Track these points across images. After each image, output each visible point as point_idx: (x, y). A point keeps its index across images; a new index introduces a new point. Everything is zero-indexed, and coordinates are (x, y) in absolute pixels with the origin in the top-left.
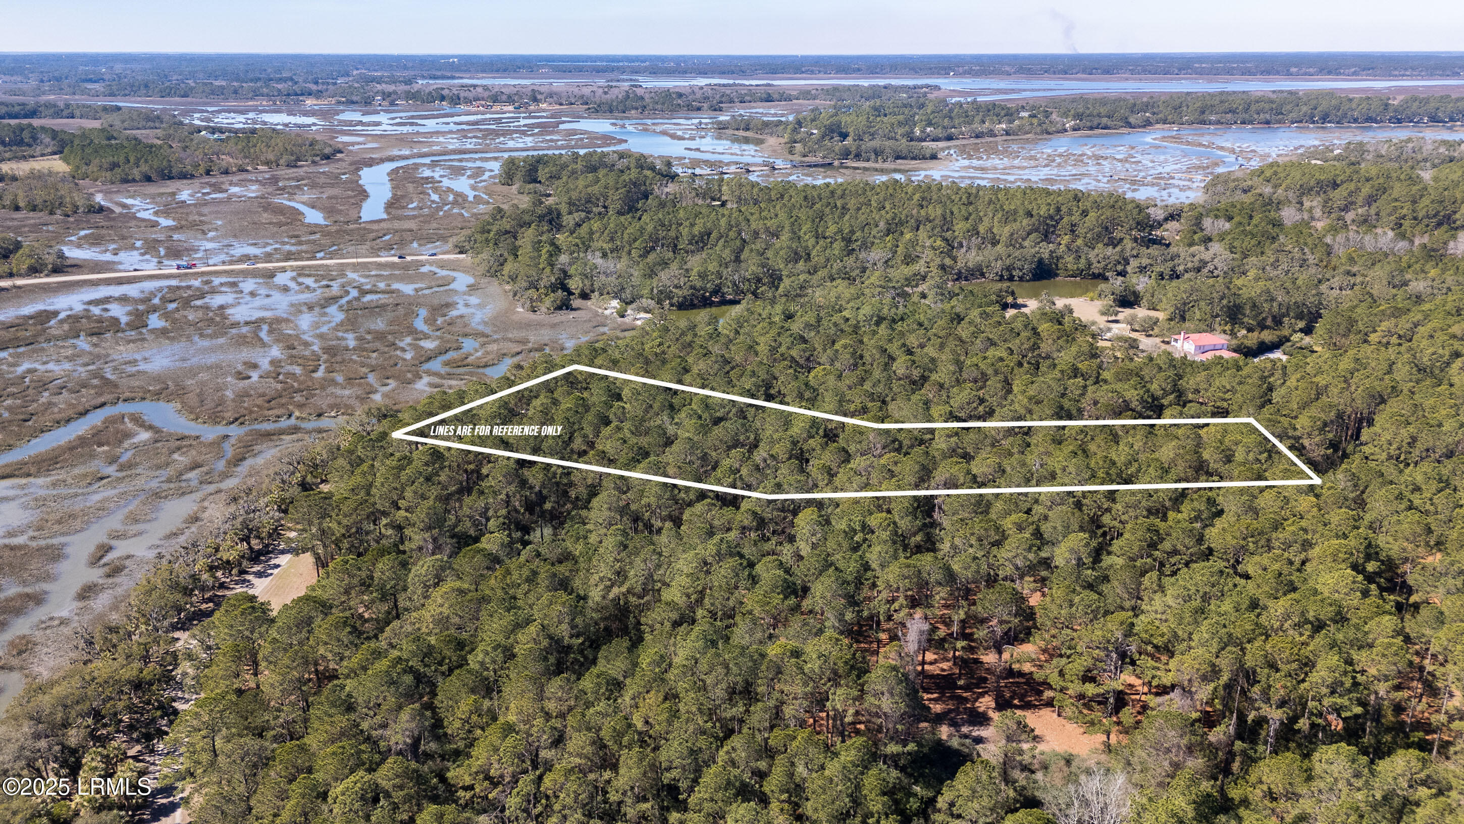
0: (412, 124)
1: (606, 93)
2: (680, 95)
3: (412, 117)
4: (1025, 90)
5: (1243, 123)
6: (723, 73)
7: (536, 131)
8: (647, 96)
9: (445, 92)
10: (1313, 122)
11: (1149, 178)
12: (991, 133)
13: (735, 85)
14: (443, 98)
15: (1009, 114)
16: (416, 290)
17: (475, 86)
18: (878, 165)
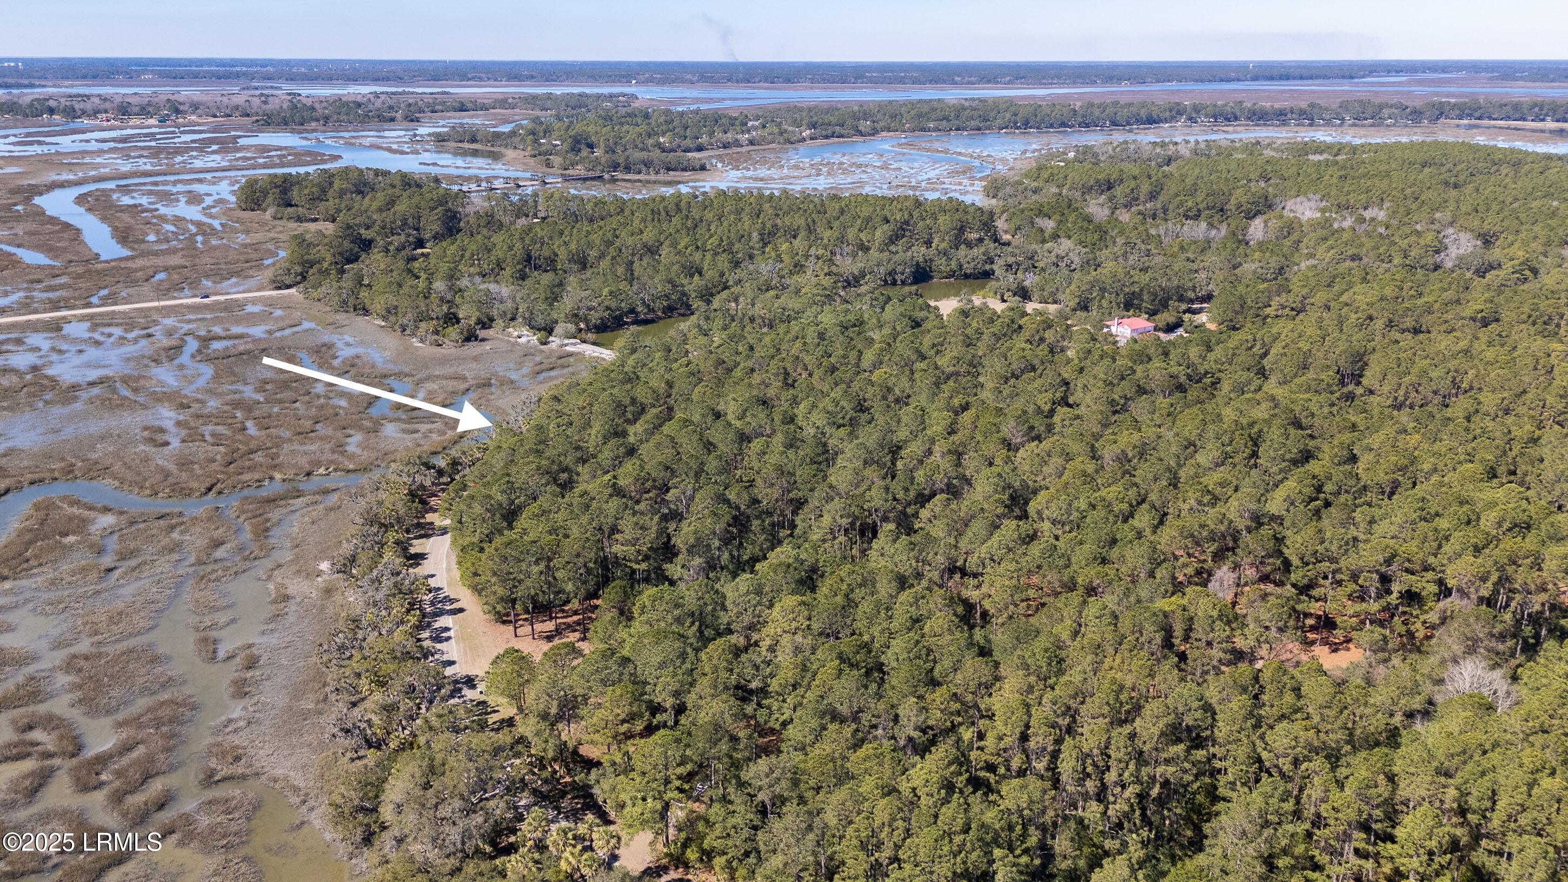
0: (40, 143)
1: (265, 102)
2: (359, 105)
3: (29, 135)
4: (724, 99)
5: (958, 129)
6: (377, 80)
7: (215, 147)
8: (317, 106)
9: (52, 103)
10: (1018, 128)
11: (923, 184)
12: (737, 144)
13: (404, 93)
14: (51, 111)
15: (741, 122)
16: (270, 332)
17: (88, 97)
18: (653, 177)
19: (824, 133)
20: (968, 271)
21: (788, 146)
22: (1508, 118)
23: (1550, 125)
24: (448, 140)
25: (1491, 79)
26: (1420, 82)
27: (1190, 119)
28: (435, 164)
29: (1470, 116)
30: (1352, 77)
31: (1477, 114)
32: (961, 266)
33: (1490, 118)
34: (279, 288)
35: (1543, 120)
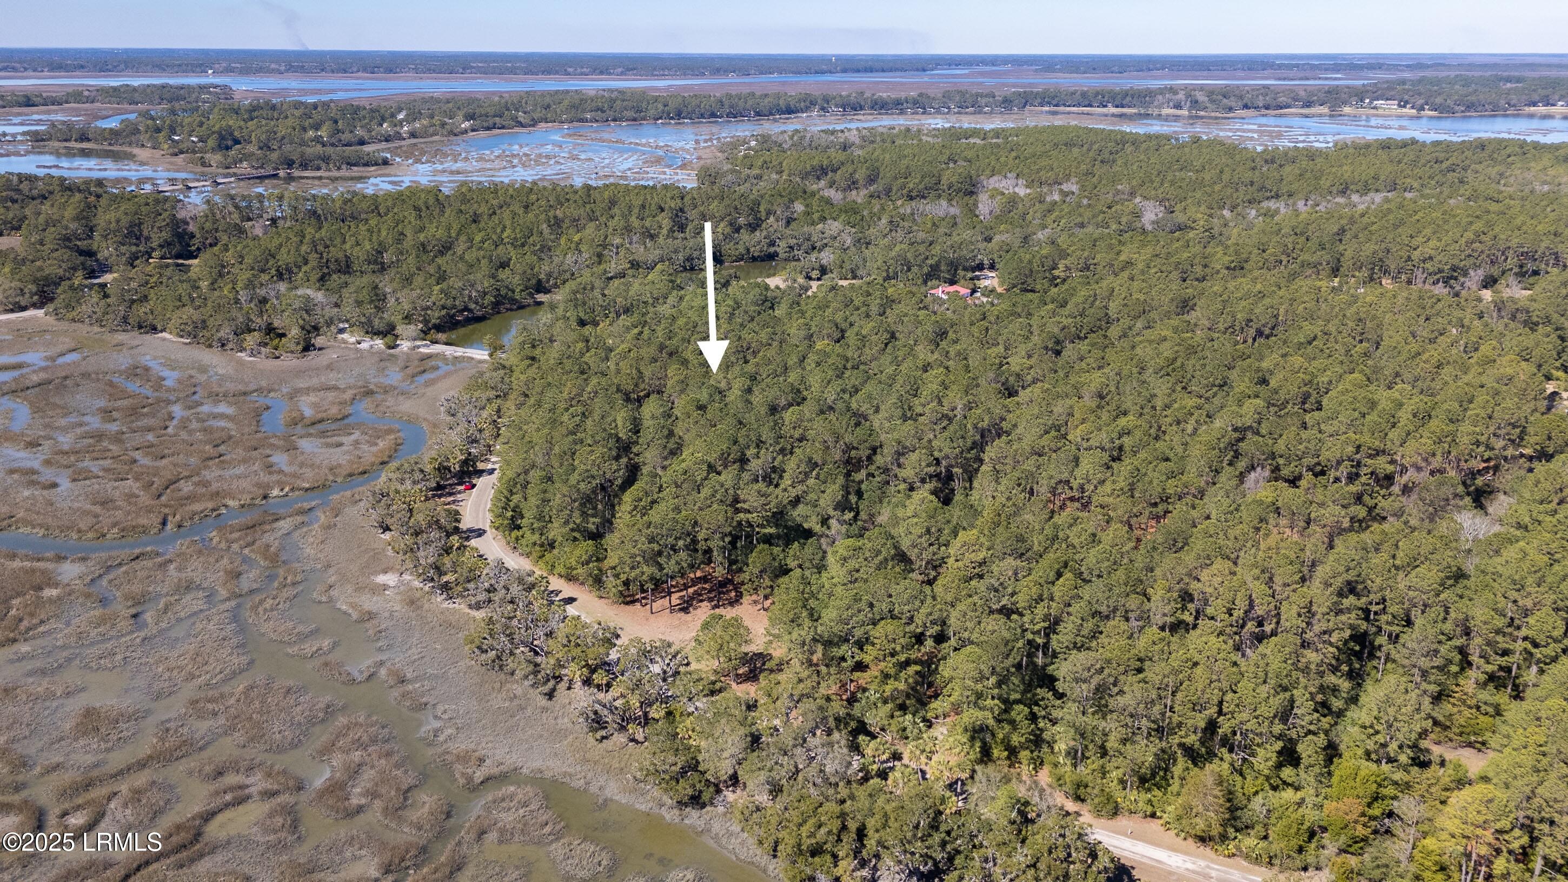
10: (672, 119)
12: (400, 136)
18: (335, 174)
19: (485, 124)
20: (756, 254)
21: (452, 138)
22: (1079, 105)
23: (1111, 110)
24: (49, 139)
25: (1036, 71)
26: (982, 74)
27: (823, 109)
28: (57, 167)
29: (1049, 103)
30: (924, 70)
31: (1054, 102)
32: (748, 250)
33: (1065, 105)
34: (12, 311)
35: (1105, 106)
